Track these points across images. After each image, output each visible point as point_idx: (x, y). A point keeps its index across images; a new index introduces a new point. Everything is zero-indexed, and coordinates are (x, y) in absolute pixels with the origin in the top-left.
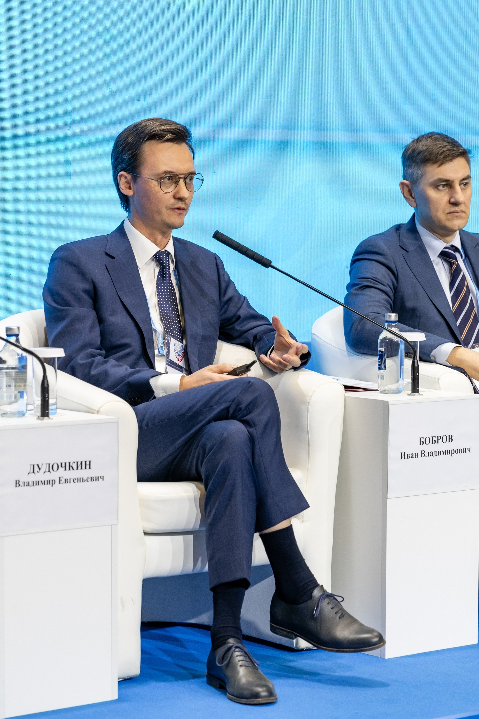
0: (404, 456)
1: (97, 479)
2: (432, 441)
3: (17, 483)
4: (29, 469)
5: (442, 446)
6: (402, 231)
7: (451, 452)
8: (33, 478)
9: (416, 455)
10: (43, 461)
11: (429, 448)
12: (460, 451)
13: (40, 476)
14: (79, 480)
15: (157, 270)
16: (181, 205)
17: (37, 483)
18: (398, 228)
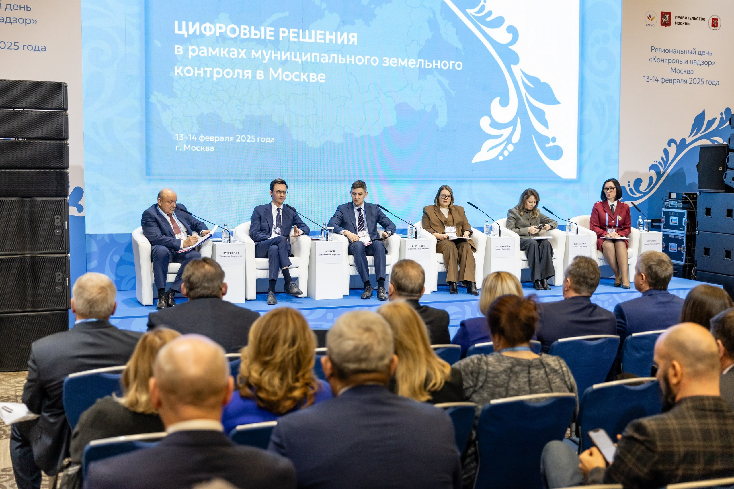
0: (320, 255)
1: (240, 256)
2: (329, 251)
3: (221, 256)
4: (223, 253)
5: (331, 253)
6: (349, 204)
7: (335, 254)
8: (224, 255)
9: (324, 255)
10: (227, 252)
11: (327, 253)
12: (337, 254)
13: (226, 255)
14: (236, 256)
15: (278, 212)
16: (282, 198)
17: (225, 256)
18: (348, 203)
